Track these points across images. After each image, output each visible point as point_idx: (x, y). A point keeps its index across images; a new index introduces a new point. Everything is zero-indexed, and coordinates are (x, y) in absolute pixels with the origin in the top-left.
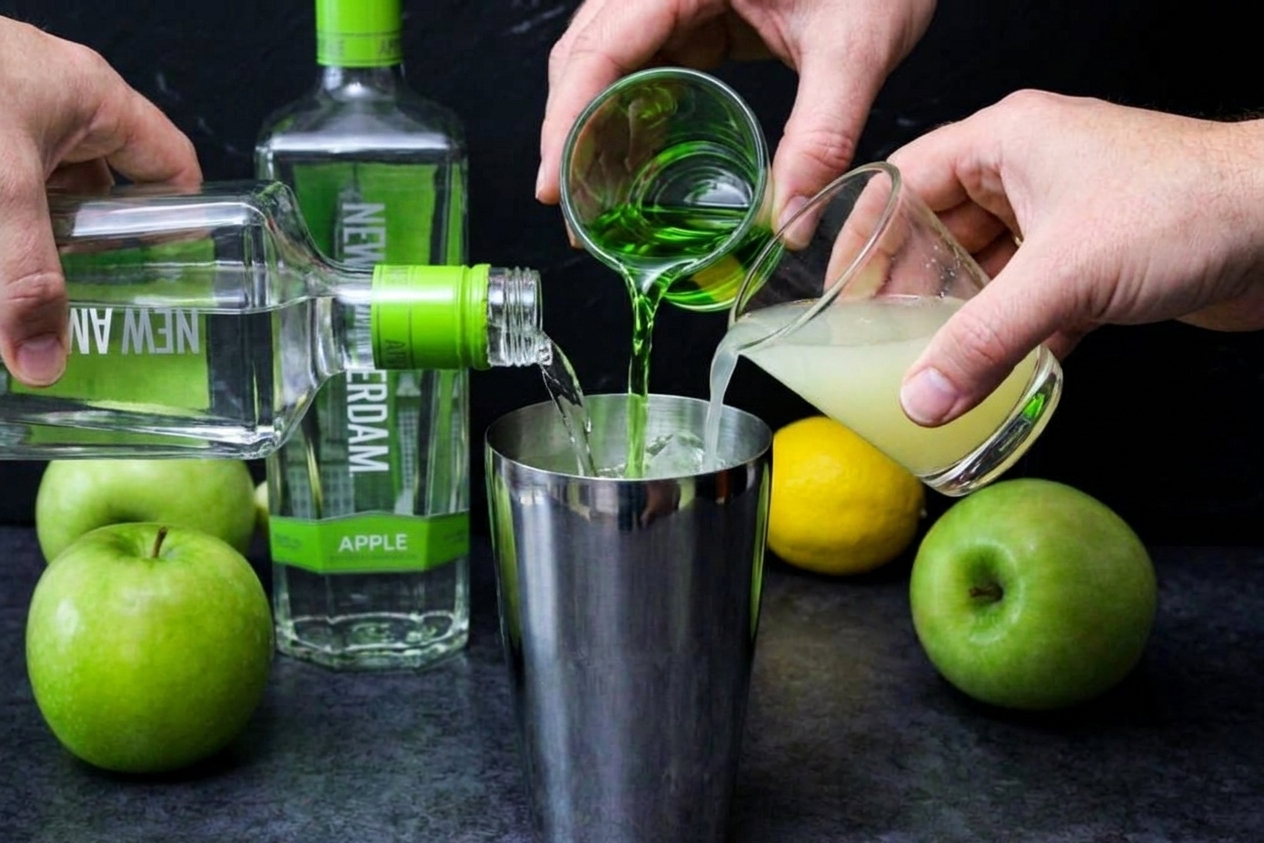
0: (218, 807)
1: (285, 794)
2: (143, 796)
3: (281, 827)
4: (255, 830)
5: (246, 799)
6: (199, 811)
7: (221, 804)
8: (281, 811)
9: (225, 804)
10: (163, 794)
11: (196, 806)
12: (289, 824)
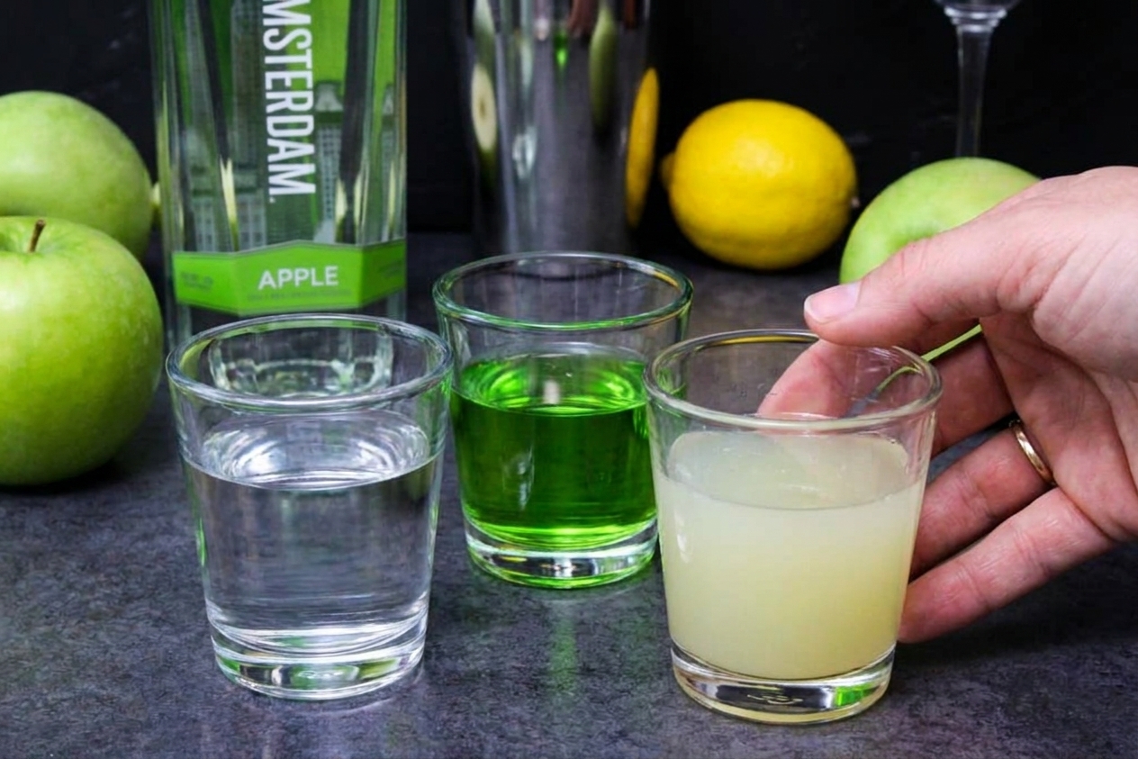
0: (102, 520)
1: (175, 506)
2: (23, 508)
3: (169, 540)
4: (141, 545)
5: (133, 512)
6: (82, 524)
7: (104, 517)
8: (168, 523)
9: (111, 517)
10: (44, 506)
11: (79, 520)
12: (177, 538)
